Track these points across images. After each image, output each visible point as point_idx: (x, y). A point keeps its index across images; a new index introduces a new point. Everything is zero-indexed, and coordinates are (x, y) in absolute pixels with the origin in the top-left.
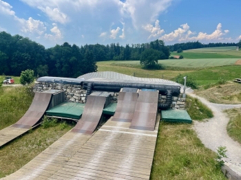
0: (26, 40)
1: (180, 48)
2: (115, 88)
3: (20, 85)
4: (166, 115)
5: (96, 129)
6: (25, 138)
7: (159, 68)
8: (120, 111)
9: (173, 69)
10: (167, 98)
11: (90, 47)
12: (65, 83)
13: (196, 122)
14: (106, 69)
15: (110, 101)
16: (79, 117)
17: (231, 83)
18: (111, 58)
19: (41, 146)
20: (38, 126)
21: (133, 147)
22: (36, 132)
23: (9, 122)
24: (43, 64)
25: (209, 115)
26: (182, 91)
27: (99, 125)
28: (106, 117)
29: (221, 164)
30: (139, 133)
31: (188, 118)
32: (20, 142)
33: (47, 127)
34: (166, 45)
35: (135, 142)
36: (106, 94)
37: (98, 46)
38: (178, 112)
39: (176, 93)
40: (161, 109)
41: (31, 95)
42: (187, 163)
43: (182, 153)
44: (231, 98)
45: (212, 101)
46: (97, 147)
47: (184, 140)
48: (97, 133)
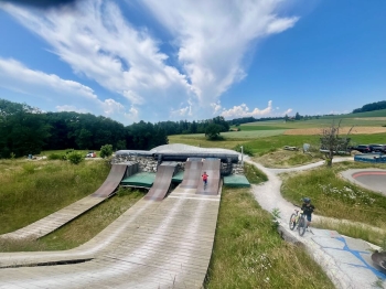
0: (108, 120)
1: (238, 122)
2: (182, 158)
3: (99, 159)
4: (228, 180)
5: (166, 196)
6: (101, 206)
7: (222, 139)
8: (187, 178)
9: (233, 140)
10: (227, 165)
11: (163, 124)
12: (139, 155)
13: (253, 186)
14: (177, 142)
15: (178, 170)
16: (151, 186)
17: (281, 150)
18: (180, 132)
19: (115, 214)
20: (113, 195)
21: (198, 212)
22: (112, 200)
23: (88, 192)
24: (122, 139)
25: (264, 178)
26: (240, 158)
27: (168, 193)
28: (175, 184)
29: (277, 225)
30: (204, 198)
31: (247, 182)
32: (97, 210)
33: (122, 195)
34: (226, 120)
35: (201, 207)
36: (174, 164)
37: (169, 122)
38: (238, 178)
39: (235, 160)
40: (223, 175)
41: (108, 166)
42: (247, 225)
43: (242, 215)
44: (282, 163)
45: (267, 166)
46: (166, 213)
47: (244, 203)
48: (166, 199)
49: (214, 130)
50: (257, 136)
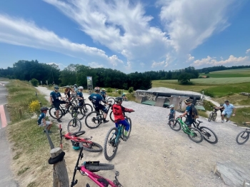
7: (191, 84)
11: (148, 73)
18: (159, 78)
24: (126, 82)
26: (201, 98)
37: (152, 72)
39: (198, 98)
49: (186, 77)
50: (224, 83)
